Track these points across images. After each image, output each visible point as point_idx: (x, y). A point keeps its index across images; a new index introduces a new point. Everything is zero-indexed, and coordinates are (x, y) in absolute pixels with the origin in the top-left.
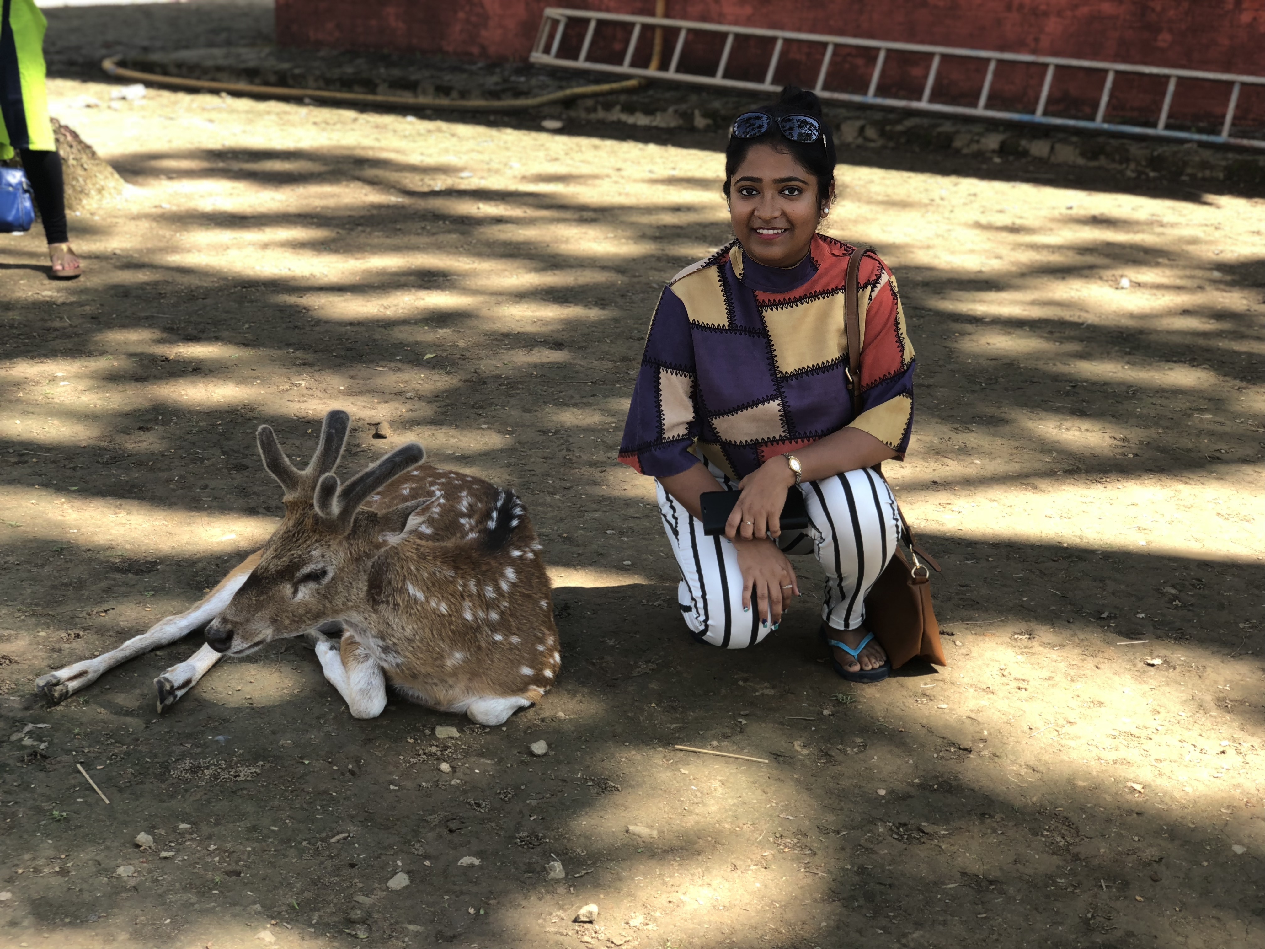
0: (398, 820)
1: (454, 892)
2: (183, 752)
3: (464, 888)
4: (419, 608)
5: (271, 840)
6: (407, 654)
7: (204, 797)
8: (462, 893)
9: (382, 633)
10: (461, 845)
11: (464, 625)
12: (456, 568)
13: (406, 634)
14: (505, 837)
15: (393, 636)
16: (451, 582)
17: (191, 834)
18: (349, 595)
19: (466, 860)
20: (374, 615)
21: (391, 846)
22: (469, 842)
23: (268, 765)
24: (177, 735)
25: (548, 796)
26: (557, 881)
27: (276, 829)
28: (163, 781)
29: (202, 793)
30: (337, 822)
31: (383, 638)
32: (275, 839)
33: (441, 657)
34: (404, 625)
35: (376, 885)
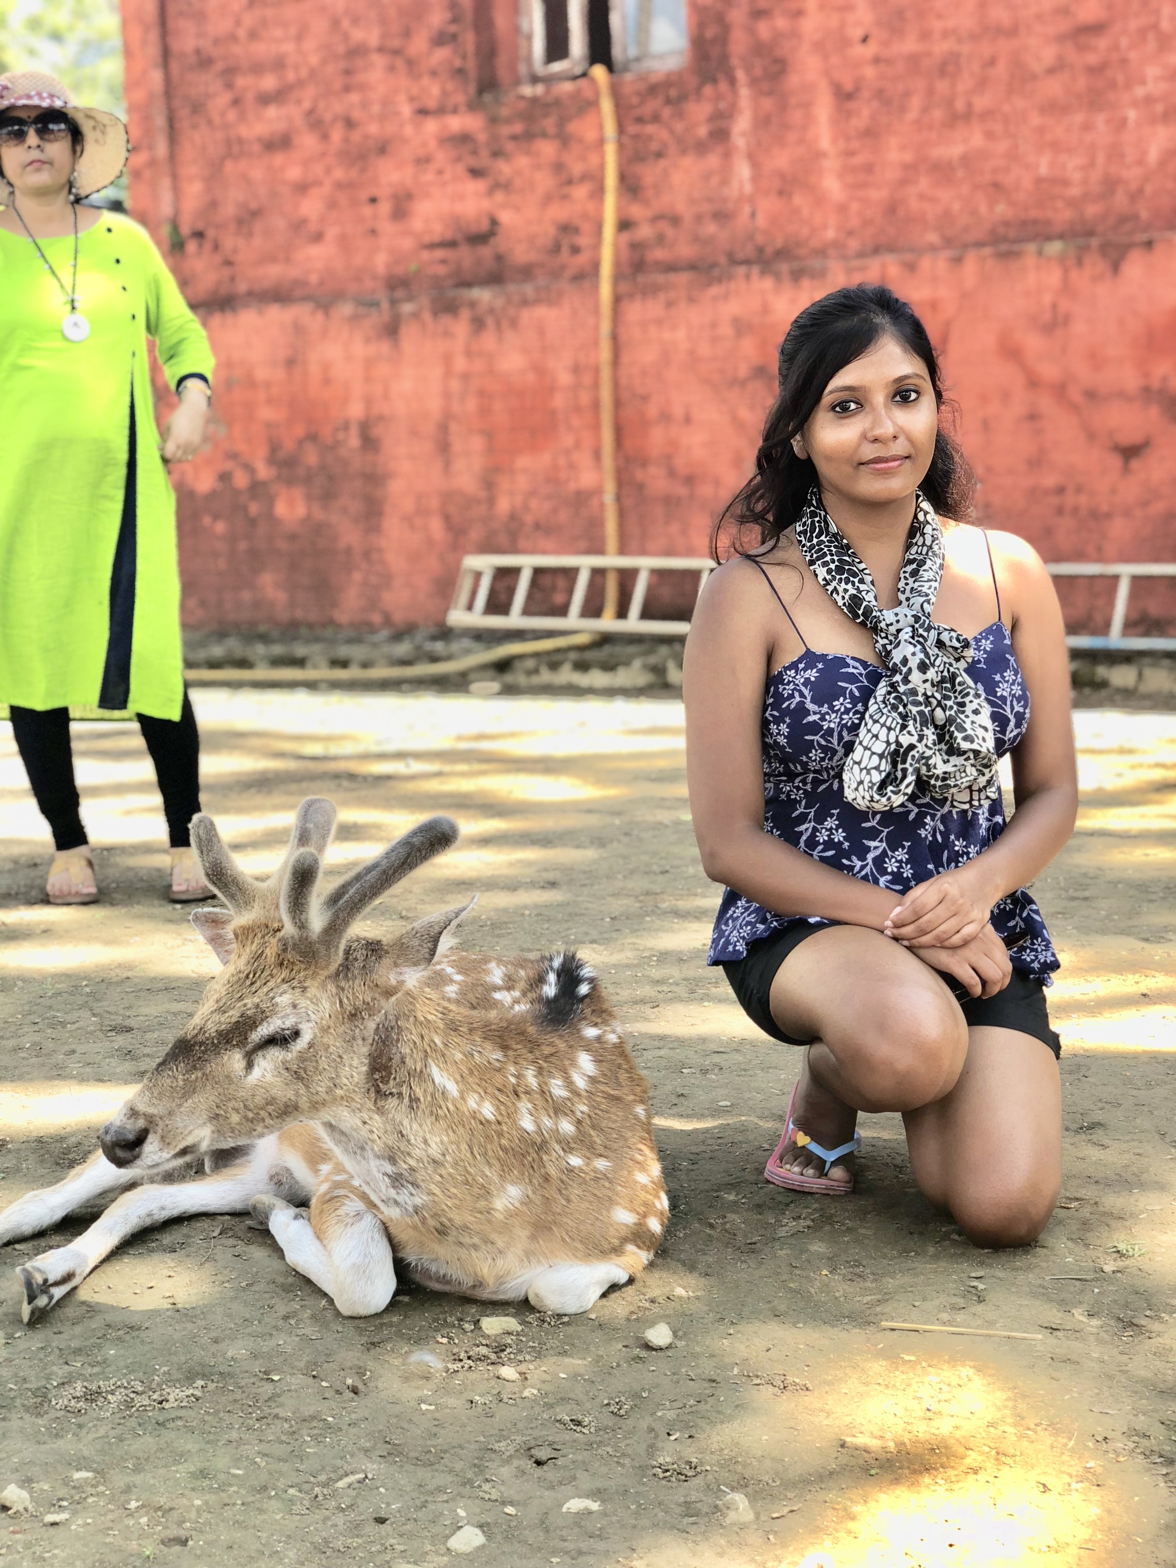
0: (445, 1452)
1: (567, 1553)
2: (70, 1373)
3: (584, 1546)
4: (451, 1108)
5: (235, 1488)
6: (433, 1187)
7: (112, 1433)
8: (580, 1553)
9: (391, 1148)
10: (560, 1483)
11: (522, 1139)
12: (505, 1048)
13: (430, 1151)
14: (633, 1467)
15: (409, 1154)
16: (499, 1070)
17: (94, 1486)
18: (338, 1076)
19: (575, 1505)
20: (376, 1117)
21: (440, 1490)
22: (574, 1478)
23: (211, 1386)
24: (57, 1352)
25: (692, 1402)
26: (743, 1527)
27: (240, 1472)
28: (39, 1415)
29: (106, 1428)
30: (343, 1458)
31: (392, 1160)
32: (240, 1486)
33: (486, 1193)
34: (428, 1136)
35: (429, 1547)
